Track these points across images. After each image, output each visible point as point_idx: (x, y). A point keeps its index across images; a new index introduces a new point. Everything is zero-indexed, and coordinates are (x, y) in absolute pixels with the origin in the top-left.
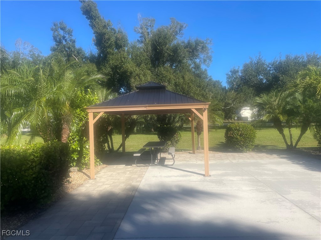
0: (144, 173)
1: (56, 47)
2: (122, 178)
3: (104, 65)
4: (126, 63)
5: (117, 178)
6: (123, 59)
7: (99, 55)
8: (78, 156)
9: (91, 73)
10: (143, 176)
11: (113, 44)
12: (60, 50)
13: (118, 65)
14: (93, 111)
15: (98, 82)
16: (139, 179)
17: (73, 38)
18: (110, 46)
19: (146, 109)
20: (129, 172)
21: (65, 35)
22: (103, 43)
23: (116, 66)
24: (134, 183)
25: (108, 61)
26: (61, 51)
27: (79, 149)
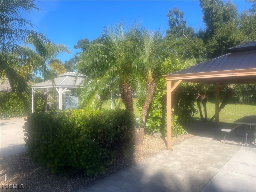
0: (231, 155)
1: (170, 29)
2: (200, 156)
3: (211, 39)
4: (233, 33)
5: (195, 154)
6: (230, 30)
7: (207, 31)
8: (161, 123)
9: (197, 47)
10: (229, 159)
11: (220, 18)
12: (173, 31)
13: (224, 36)
14: (171, 79)
15: (204, 55)
16: (220, 163)
17: (184, 19)
18: (217, 20)
19: (234, 75)
20: (212, 150)
21: (178, 18)
22: (210, 18)
23: (222, 38)
24: (212, 169)
25: (214, 34)
26: (174, 33)
27: (161, 117)
